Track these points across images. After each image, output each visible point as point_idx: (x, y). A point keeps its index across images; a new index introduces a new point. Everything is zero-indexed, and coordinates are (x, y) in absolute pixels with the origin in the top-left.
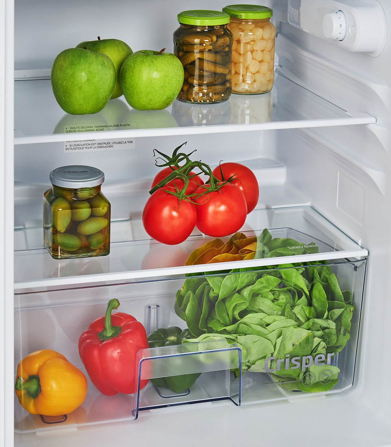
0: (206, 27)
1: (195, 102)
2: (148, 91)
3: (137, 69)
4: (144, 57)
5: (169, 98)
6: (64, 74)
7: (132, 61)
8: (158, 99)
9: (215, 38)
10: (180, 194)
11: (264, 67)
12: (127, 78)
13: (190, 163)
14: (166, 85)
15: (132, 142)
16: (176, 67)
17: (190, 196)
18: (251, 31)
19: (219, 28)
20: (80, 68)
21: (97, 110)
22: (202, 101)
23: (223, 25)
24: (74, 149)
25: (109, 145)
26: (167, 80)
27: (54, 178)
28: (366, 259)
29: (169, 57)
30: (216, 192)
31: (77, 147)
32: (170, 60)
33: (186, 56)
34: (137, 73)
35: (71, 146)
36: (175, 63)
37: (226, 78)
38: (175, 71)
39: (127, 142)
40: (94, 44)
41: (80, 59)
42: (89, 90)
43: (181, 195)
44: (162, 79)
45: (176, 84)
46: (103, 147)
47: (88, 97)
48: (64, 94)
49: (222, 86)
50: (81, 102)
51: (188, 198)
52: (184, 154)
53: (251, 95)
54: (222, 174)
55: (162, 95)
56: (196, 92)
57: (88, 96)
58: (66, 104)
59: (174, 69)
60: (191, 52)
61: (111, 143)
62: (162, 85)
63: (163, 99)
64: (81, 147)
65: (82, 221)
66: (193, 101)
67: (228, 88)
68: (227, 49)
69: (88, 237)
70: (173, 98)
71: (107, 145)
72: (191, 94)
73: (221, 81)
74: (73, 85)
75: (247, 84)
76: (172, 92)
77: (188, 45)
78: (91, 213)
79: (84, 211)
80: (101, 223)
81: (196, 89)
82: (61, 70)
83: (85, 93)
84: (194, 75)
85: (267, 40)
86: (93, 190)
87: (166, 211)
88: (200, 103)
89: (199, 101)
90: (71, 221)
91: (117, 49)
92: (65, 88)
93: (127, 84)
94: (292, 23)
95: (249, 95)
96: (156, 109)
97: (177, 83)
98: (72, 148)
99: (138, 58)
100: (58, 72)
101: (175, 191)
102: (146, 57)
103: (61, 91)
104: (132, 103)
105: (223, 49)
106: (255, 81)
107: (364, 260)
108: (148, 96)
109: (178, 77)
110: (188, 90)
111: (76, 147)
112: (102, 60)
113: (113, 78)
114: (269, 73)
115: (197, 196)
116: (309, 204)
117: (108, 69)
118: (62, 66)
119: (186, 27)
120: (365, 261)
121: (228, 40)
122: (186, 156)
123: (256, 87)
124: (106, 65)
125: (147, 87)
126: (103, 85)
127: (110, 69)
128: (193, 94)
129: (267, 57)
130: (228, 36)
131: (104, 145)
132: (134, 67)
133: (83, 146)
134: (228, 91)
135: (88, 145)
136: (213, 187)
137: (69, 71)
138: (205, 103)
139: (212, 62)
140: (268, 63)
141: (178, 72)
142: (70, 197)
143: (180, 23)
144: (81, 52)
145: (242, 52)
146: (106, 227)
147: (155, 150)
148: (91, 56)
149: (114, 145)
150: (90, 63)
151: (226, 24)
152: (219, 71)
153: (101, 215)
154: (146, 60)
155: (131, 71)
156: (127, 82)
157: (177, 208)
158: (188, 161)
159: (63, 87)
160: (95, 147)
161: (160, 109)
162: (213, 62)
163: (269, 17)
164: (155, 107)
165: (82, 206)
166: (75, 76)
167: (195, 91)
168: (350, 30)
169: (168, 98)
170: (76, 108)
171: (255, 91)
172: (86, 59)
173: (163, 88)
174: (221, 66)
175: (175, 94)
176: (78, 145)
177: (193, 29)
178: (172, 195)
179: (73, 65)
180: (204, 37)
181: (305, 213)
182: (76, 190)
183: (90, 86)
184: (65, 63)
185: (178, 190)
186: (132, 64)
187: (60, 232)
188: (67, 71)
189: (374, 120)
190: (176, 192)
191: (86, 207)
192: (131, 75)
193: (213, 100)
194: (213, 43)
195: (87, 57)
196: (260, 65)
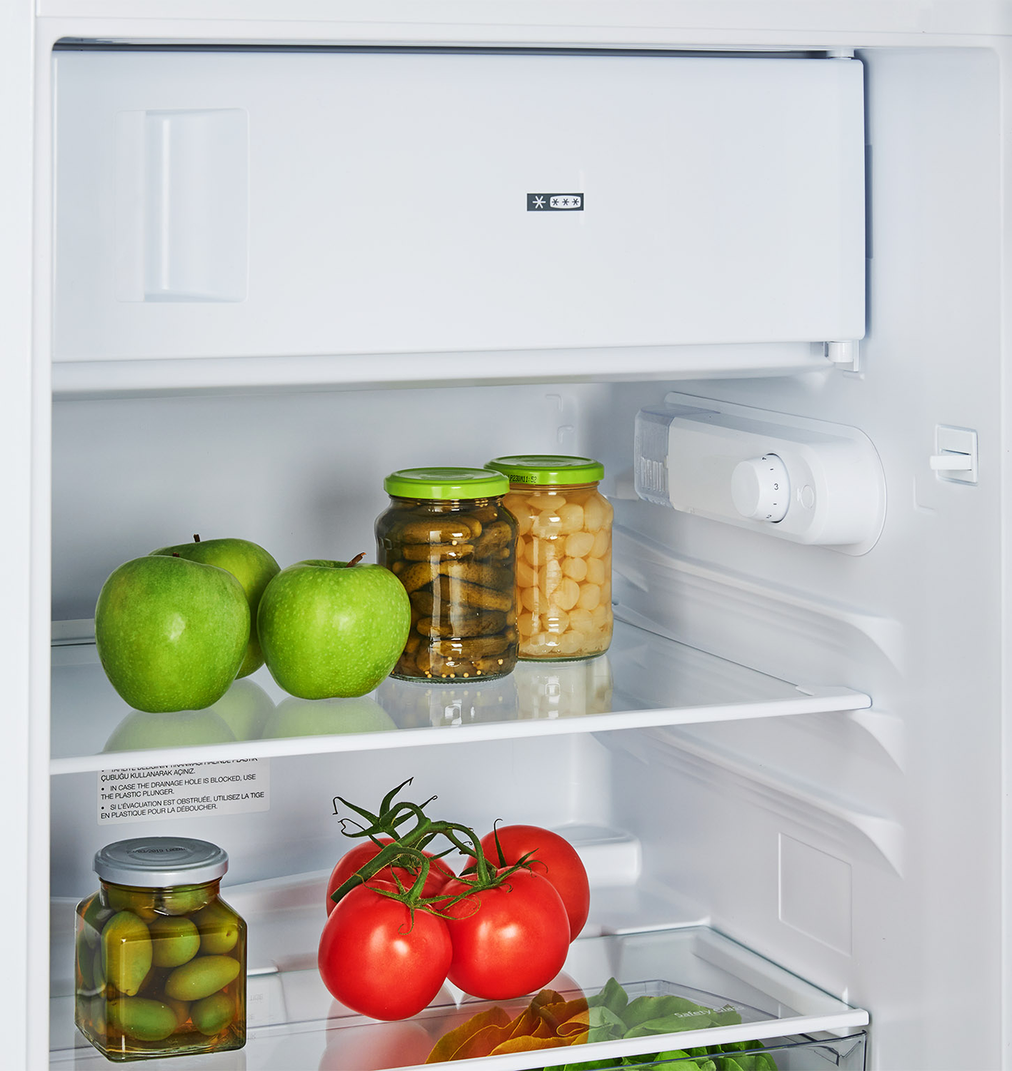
0: (453, 502)
1: (437, 679)
2: (330, 651)
3: (302, 600)
4: (317, 574)
5: (380, 668)
6: (130, 615)
7: (287, 584)
8: (354, 669)
9: (478, 529)
10: (409, 897)
11: (591, 596)
12: (278, 624)
13: (427, 824)
14: (373, 636)
15: (261, 795)
16: (394, 594)
17: (433, 902)
18: (556, 512)
19: (486, 505)
20: (169, 599)
21: (209, 699)
22: (453, 676)
23: (495, 498)
24: (121, 814)
25: (206, 804)
26: (374, 625)
27: (107, 866)
28: (864, 1032)
29: (375, 571)
30: (494, 891)
31: (129, 810)
32: (379, 578)
33: (412, 572)
34: (302, 611)
35: (113, 807)
36: (390, 586)
37: (506, 621)
38: (391, 602)
39: (250, 796)
40: (189, 551)
41: (168, 578)
42: (192, 651)
43: (412, 899)
44: (362, 621)
45: (396, 632)
46: (192, 808)
47: (191, 667)
48: (131, 663)
49: (495, 638)
50: (174, 679)
51: (428, 906)
52: (410, 803)
53: (562, 660)
54: (499, 852)
55: (363, 660)
56: (437, 654)
57: (189, 666)
58: (135, 687)
59: (389, 599)
60: (422, 562)
61: (212, 799)
62: (364, 635)
63: (366, 670)
64: (139, 809)
65: (178, 967)
66: (430, 676)
67: (510, 645)
68: (507, 553)
69: (194, 1005)
70: (388, 667)
71: (202, 803)
72: (426, 659)
73: (496, 628)
74: (154, 639)
75: (552, 634)
76: (387, 653)
77: (415, 544)
78: (199, 946)
79: (184, 943)
80: (224, 971)
81: (436, 647)
82: (123, 606)
83: (182, 658)
84: (431, 616)
85: (594, 533)
86: (203, 890)
87: (378, 938)
88: (449, 681)
89: (444, 676)
90: (151, 968)
91: (245, 559)
92: (135, 648)
93: (278, 637)
94: (647, 496)
95: (559, 661)
96: (348, 693)
97: (398, 632)
98: (116, 814)
99: (304, 575)
100: (116, 612)
101: (396, 891)
102: (323, 574)
103: (124, 657)
104: (291, 681)
105: (499, 551)
106: (569, 629)
107: (861, 1034)
108: (329, 663)
109: (398, 616)
110: (418, 651)
111: (125, 810)
112: (219, 581)
113: (246, 623)
114: (602, 608)
115: (448, 901)
116: (705, 922)
117: (235, 601)
118: (126, 598)
119: (408, 506)
120: (863, 1038)
121: (508, 532)
122: (416, 809)
123: (573, 644)
124: (231, 592)
125: (328, 642)
126: (225, 637)
127: (239, 601)
128: (431, 659)
129: (597, 573)
130: (508, 523)
131: (193, 804)
132: (294, 596)
133: (143, 808)
134: (511, 652)
135: (157, 804)
136: (484, 879)
137: (144, 609)
138: (459, 679)
139: (471, 583)
140: (599, 586)
141: (399, 604)
142: (146, 907)
143: (392, 497)
144: (170, 564)
145: (536, 562)
146: (235, 979)
147: (338, 798)
148: (194, 573)
149: (219, 803)
150: (192, 588)
151: (502, 496)
152: (490, 605)
153: (225, 950)
154: (323, 580)
155: (286, 606)
156: (277, 633)
157: (405, 927)
158: (422, 819)
159: (128, 646)
160: (173, 810)
161: (357, 694)
162: (475, 583)
163: (596, 480)
164: (346, 689)
165: (179, 928)
166: (157, 619)
167: (435, 653)
168: (799, 496)
169: (377, 668)
170: (162, 694)
171: (570, 652)
172: (183, 579)
173: (366, 643)
174: (495, 592)
175: (392, 656)
176: (133, 805)
177: (424, 509)
178: (390, 899)
179: (154, 593)
180: (452, 525)
181: (699, 942)
182: (161, 890)
183: (194, 640)
184: (133, 590)
185: (402, 888)
186: (288, 589)
187: (126, 996)
188: (139, 607)
189: (865, 701)
190: (399, 892)
191: (189, 932)
192: (288, 615)
193: (479, 673)
194: (474, 540)
195: (186, 574)
196: (581, 591)
